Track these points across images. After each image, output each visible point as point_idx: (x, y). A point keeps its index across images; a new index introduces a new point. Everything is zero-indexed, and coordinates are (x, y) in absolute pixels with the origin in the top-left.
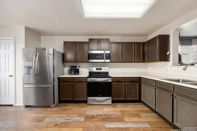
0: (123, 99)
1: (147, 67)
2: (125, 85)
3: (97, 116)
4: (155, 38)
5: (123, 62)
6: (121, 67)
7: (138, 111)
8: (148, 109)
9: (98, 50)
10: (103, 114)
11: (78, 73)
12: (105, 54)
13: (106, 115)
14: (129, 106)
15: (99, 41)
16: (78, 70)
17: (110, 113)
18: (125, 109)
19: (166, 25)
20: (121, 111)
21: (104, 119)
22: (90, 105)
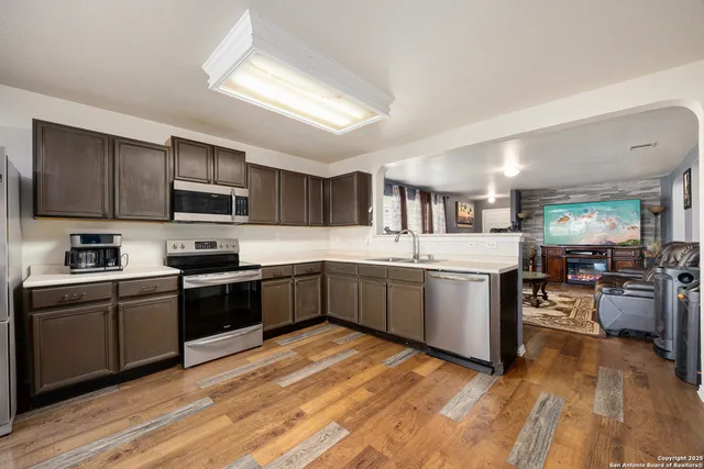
0: (290, 321)
1: (328, 238)
2: (293, 285)
3: (242, 379)
4: (350, 175)
5: (283, 225)
6: (271, 238)
7: (326, 337)
8: (343, 329)
9: (209, 183)
10: (258, 369)
11: (118, 263)
12: (234, 198)
13: (265, 369)
14: (304, 336)
15: (213, 152)
16: (116, 251)
17: (272, 362)
18: (300, 344)
19: (365, 153)
20: (294, 350)
21: (265, 377)
22: (193, 367)
